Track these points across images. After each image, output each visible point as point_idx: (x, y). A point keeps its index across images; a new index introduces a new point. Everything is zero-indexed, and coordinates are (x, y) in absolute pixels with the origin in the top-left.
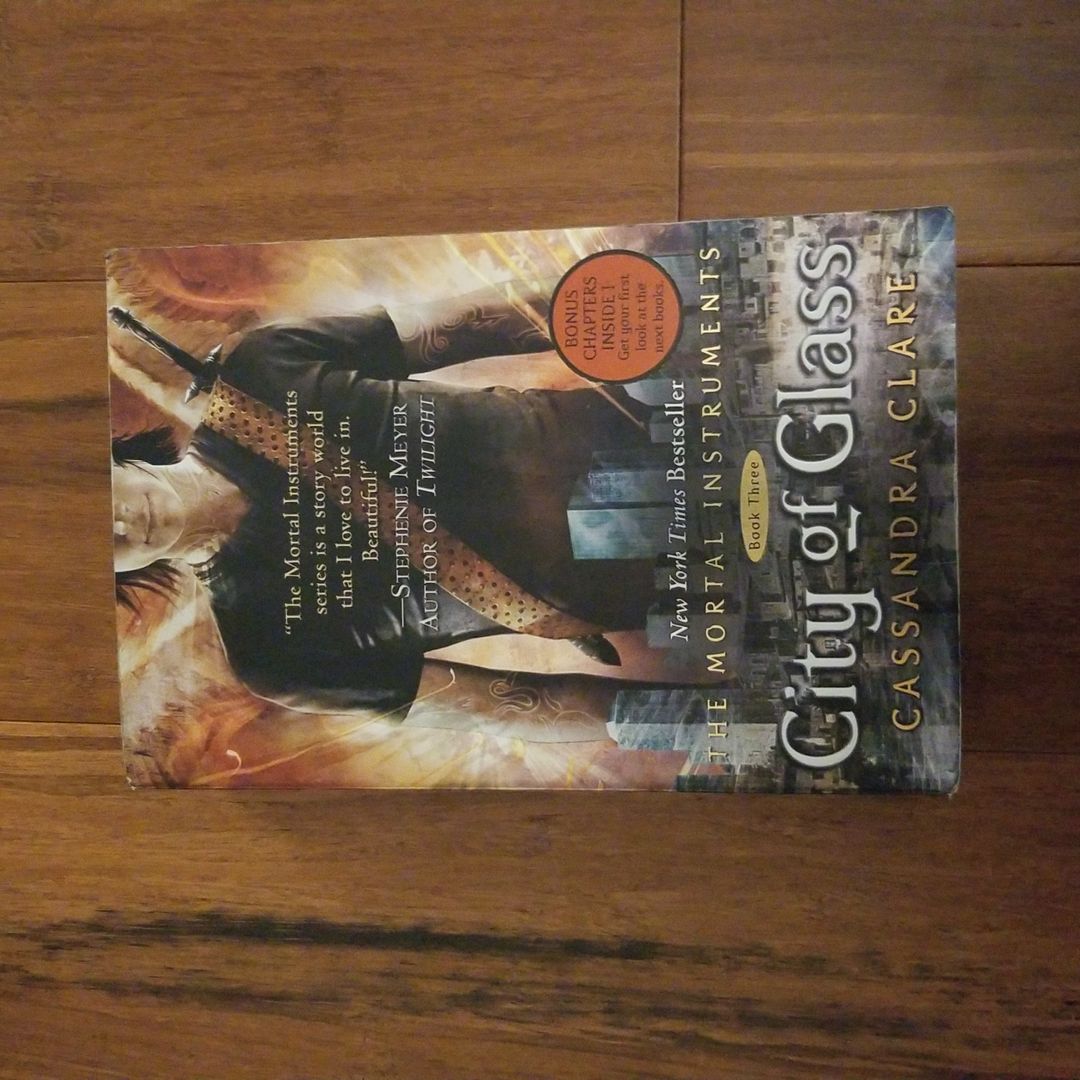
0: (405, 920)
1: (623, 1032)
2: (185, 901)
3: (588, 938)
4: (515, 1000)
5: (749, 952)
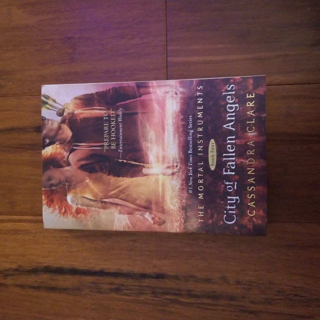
0: (98, 268)
1: (156, 299)
2: (40, 263)
3: (147, 273)
4: (127, 290)
5: (190, 277)
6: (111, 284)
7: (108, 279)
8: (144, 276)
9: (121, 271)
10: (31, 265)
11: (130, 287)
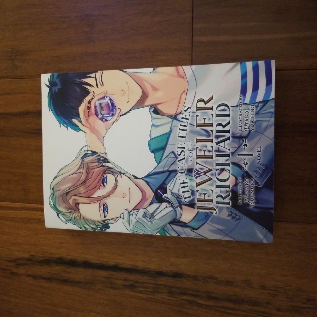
0: (112, 263)
1: (173, 299)
2: (53, 254)
3: (163, 271)
4: (143, 287)
5: (210, 278)
6: (125, 280)
7: (123, 275)
8: (160, 274)
9: (136, 267)
10: (44, 256)
11: (145, 285)
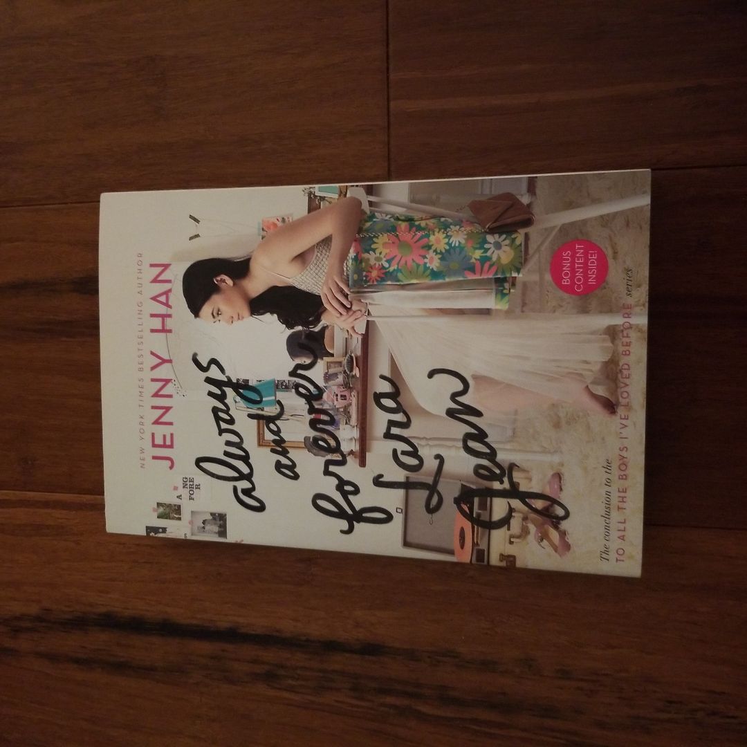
0: (224, 623)
2: (91, 605)
3: (339, 640)
4: (294, 678)
5: (445, 655)
6: (255, 661)
7: (248, 651)
8: (331, 646)
10: (71, 610)
11: (299, 672)
